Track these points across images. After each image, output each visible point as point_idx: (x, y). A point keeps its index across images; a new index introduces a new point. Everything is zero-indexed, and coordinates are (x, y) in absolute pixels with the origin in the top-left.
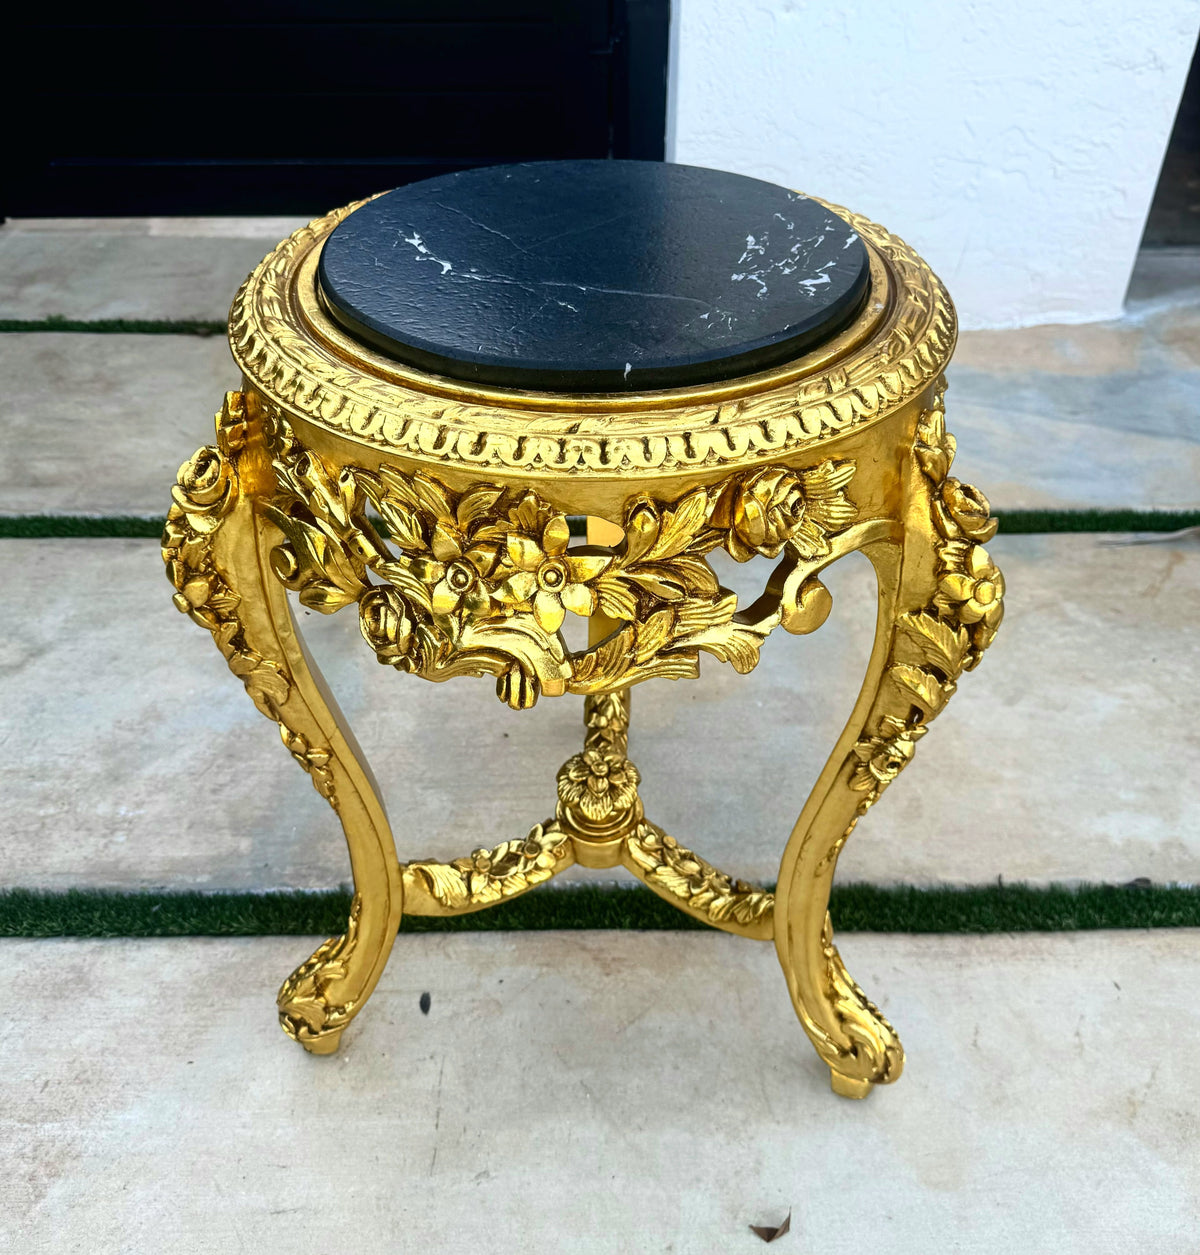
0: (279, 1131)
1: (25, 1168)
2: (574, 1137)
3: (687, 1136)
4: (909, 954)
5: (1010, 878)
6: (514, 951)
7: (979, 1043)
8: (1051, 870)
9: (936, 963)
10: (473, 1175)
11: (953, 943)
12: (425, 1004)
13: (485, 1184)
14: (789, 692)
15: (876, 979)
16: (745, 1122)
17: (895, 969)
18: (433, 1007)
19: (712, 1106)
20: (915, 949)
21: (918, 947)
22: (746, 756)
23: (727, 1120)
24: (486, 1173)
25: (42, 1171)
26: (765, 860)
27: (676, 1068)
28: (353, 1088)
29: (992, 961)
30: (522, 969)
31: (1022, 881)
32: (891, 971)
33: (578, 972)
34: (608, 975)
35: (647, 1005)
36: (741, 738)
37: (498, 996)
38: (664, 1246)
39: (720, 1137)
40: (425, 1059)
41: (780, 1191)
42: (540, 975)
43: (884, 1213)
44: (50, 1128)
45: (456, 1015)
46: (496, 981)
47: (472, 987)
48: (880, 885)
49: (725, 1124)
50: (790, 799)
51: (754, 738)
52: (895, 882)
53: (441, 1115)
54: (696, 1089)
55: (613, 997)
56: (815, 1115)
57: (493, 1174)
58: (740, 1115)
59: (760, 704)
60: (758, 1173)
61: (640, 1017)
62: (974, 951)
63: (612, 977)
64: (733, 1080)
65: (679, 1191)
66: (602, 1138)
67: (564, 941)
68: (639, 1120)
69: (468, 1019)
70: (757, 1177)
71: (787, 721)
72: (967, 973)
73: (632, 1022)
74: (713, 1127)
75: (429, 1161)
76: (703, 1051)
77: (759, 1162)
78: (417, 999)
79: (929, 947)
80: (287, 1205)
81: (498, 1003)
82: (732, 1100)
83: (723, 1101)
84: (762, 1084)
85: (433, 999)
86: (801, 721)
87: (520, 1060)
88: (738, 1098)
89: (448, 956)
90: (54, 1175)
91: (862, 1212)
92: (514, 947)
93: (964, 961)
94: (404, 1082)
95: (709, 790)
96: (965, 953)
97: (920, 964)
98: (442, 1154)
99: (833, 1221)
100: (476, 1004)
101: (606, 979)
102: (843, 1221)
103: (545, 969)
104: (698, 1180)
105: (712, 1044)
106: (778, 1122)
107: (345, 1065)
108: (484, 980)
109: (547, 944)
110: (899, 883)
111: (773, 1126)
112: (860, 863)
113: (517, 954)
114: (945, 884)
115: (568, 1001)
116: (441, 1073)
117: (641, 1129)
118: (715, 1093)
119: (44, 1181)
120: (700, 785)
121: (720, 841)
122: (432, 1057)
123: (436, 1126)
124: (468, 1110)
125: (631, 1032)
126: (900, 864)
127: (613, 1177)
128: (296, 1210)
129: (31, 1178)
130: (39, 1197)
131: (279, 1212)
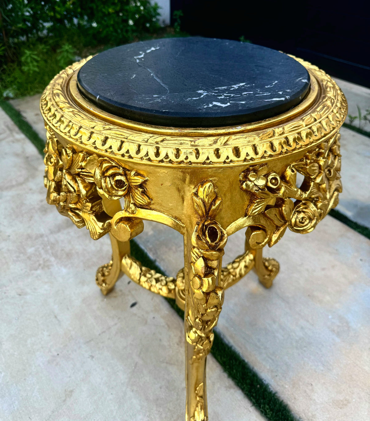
0: (77, 301)
1: (41, 262)
2: (118, 373)
3: (139, 408)
6: (166, 314)
10: (91, 354)
12: (133, 305)
13: (89, 360)
18: (134, 308)
19: (155, 409)
22: (302, 328)
23: (153, 417)
24: (92, 357)
25: (42, 266)
26: (264, 363)
27: (161, 388)
28: (98, 307)
30: (162, 320)
33: (172, 336)
34: (178, 344)
35: (176, 363)
36: (308, 321)
37: (149, 320)
39: (146, 419)
40: (117, 316)
42: (163, 326)
44: (53, 259)
45: (136, 314)
46: (153, 316)
47: (147, 313)
48: (293, 413)
49: (151, 417)
50: (299, 355)
51: (313, 325)
53: (104, 334)
54: (157, 399)
55: (171, 351)
57: (94, 359)
59: (330, 317)
61: (171, 364)
63: (178, 346)
64: (169, 409)
65: (118, 418)
66: (122, 382)
68: (135, 389)
69: (137, 318)
71: (333, 331)
73: (167, 363)
74: (148, 414)
75: (88, 340)
76: (173, 392)
78: (133, 302)
80: (58, 317)
81: (147, 322)
82: (161, 414)
83: (159, 411)
85: (137, 306)
86: (338, 335)
87: (133, 341)
88: (164, 415)
89: (152, 299)
90: (42, 268)
94: (107, 318)
95: (275, 326)
98: (93, 342)
100: (142, 317)
101: (176, 345)
103: (166, 326)
105: (177, 393)
107: (103, 301)
108: (151, 313)
112: (295, 398)
115: (161, 340)
116: (116, 324)
117: (133, 391)
118: (160, 407)
119: (40, 267)
120: (274, 322)
121: (258, 344)
122: (119, 318)
123: (100, 335)
124: (109, 339)
125: (163, 365)
126: (310, 414)
127: (112, 394)
128: (58, 320)
129: (40, 265)
130: (36, 270)
131: (56, 317)
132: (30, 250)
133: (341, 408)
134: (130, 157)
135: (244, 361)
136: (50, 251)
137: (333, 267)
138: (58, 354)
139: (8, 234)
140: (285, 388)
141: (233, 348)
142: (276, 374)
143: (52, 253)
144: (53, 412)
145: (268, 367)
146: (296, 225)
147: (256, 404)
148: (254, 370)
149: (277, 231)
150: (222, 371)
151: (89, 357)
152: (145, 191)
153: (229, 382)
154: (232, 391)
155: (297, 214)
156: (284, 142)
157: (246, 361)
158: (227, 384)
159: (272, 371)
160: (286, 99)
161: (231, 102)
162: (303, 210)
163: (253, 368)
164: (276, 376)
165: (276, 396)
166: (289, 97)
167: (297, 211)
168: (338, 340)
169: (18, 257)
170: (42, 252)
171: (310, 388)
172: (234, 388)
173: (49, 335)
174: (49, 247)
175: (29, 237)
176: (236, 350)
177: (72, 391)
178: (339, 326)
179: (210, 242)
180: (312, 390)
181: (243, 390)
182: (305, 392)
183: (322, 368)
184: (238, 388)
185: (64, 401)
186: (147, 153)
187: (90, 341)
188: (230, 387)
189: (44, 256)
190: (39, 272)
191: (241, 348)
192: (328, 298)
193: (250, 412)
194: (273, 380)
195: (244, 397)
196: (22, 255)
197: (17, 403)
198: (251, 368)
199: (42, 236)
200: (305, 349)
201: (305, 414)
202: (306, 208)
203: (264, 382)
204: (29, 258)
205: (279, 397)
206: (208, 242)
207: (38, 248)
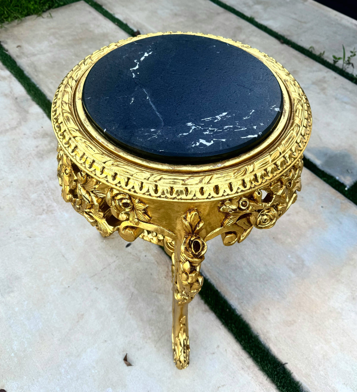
0: (80, 242)
1: (45, 208)
2: (118, 301)
3: (136, 326)
4: (234, 351)
5: (289, 367)
6: (156, 253)
7: (220, 388)
8: (304, 379)
9: (238, 361)
10: (95, 286)
11: (250, 362)
12: (128, 246)
13: (94, 291)
14: (303, 261)
15: (218, 346)
16: (149, 338)
17: (226, 350)
18: (129, 248)
19: (148, 327)
20: (237, 352)
21: (239, 352)
22: (265, 265)
23: (146, 333)
24: (97, 289)
25: (46, 211)
26: (233, 293)
27: (152, 312)
28: (99, 248)
29: (252, 377)
30: (152, 258)
31: (292, 371)
32: (225, 350)
33: (161, 271)
34: (165, 278)
35: (164, 293)
36: (270, 259)
37: (141, 258)
38: (106, 339)
39: (141, 335)
40: (115, 255)
41: (137, 358)
42: (154, 263)
43: (149, 389)
44: (55, 204)
45: (130, 253)
46: (145, 255)
47: (140, 251)
48: (252, 329)
50: (261, 286)
51: (274, 263)
52: (257, 333)
53: (105, 270)
54: (150, 320)
55: (160, 283)
56: (164, 354)
57: (98, 290)
58: (150, 336)
59: (289, 256)
60: (138, 350)
61: (160, 293)
62: (251, 370)
63: (165, 279)
64: (159, 327)
65: (121, 334)
66: (122, 307)
67: (167, 261)
68: (132, 312)
69: (131, 256)
70: (137, 350)
71: (290, 268)
72: (242, 372)
73: (157, 292)
74: (143, 331)
75: (92, 275)
76: (161, 315)
77: (141, 348)
78: (127, 243)
79: (242, 356)
80: (66, 256)
81: (140, 259)
82: (153, 331)
83: (151, 329)
84: (163, 336)
85: (131, 246)
86: (294, 271)
87: (129, 275)
88: (155, 332)
90: (46, 213)
91: (145, 384)
92: (157, 252)
93: (246, 369)
94: (107, 256)
95: (244, 263)
96: (249, 368)
97: (233, 356)
98: (96, 276)
99: (138, 377)
100: (136, 255)
101: (164, 278)
102: (139, 379)
103: (156, 263)
104: (127, 336)
105: (165, 315)
106: (155, 346)
107: (103, 242)
108: (143, 252)
109: (163, 258)
110: (258, 335)
111: (153, 346)
112: (255, 319)
113: (155, 254)
114: (269, 348)
115: (151, 274)
116: (115, 261)
117: (130, 314)
118: (152, 325)
119: (44, 212)
120: (243, 260)
121: (229, 277)
122: (117, 257)
123: (102, 270)
124: (109, 273)
125: (154, 294)
126: (265, 331)
127: (114, 316)
128: (66, 259)
129: (44, 210)
130: (41, 215)
131: (63, 256)
132: (33, 196)
133: (289, 326)
134: (135, 192)
135: (217, 291)
136: (51, 197)
137: (297, 213)
138: (69, 287)
139: (10, 180)
140: (248, 311)
141: (209, 281)
142: (242, 301)
143: (53, 199)
144: (70, 330)
145: (236, 296)
146: (260, 223)
147: (225, 324)
148: (225, 298)
149: (245, 232)
150: (200, 298)
151: (94, 289)
152: (146, 212)
153: (205, 307)
154: (207, 313)
155: (261, 216)
156: (253, 180)
157: (219, 290)
158: (204, 309)
159: (239, 299)
160: (259, 136)
161: (214, 139)
162: (266, 214)
163: (224, 296)
164: (242, 302)
165: (241, 317)
166: (261, 133)
167: (262, 215)
168: (293, 275)
169: (23, 203)
170: (45, 198)
171: (267, 311)
172: (209, 312)
173: (60, 271)
174: (50, 193)
175: (30, 183)
176: (212, 283)
177: (83, 315)
178: (295, 264)
179: (194, 253)
180: (269, 314)
181: (215, 313)
182: (263, 314)
183: (278, 297)
184: (212, 312)
185: (78, 322)
186: (148, 190)
187: (94, 275)
188: (206, 311)
189: (47, 202)
190: (44, 216)
191: (216, 281)
192: (289, 240)
193: (220, 329)
194: (239, 306)
195: (216, 318)
196: (26, 201)
197: (41, 324)
198: (223, 296)
199: (42, 182)
200: (266, 282)
201: (261, 330)
202: (268, 212)
203: (232, 307)
204: (33, 203)
205: (243, 318)
206: (193, 253)
207: (40, 194)
